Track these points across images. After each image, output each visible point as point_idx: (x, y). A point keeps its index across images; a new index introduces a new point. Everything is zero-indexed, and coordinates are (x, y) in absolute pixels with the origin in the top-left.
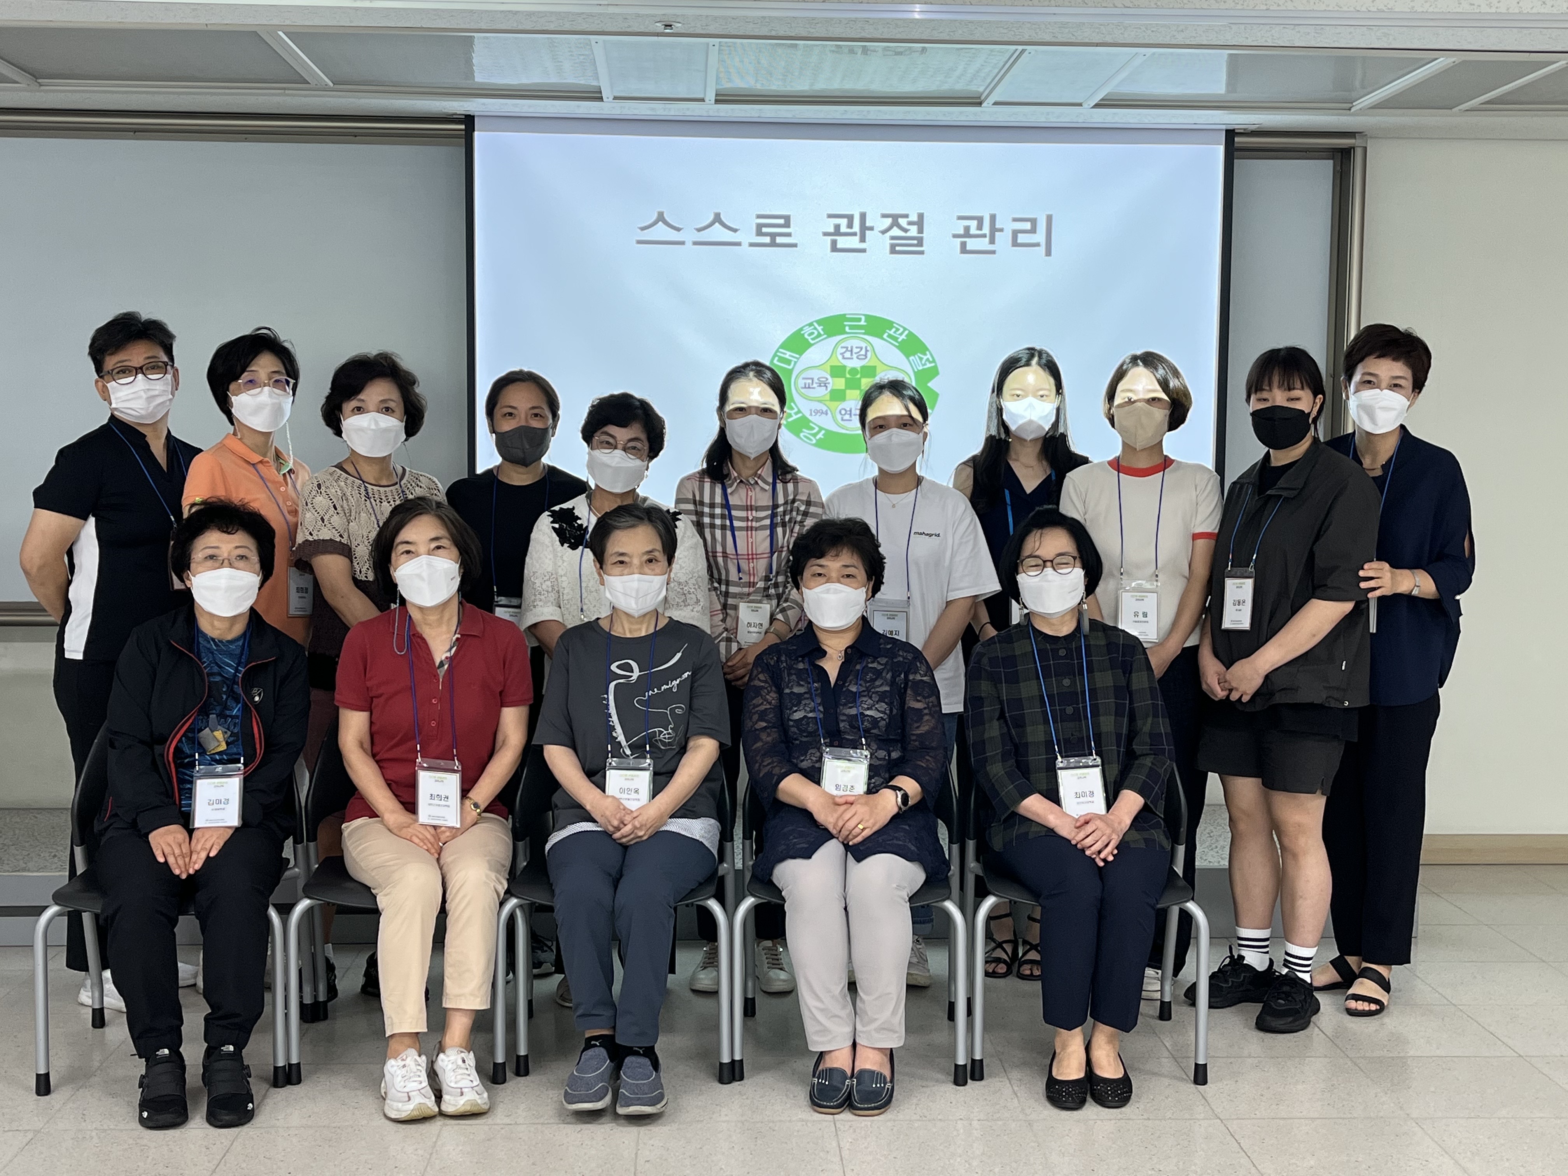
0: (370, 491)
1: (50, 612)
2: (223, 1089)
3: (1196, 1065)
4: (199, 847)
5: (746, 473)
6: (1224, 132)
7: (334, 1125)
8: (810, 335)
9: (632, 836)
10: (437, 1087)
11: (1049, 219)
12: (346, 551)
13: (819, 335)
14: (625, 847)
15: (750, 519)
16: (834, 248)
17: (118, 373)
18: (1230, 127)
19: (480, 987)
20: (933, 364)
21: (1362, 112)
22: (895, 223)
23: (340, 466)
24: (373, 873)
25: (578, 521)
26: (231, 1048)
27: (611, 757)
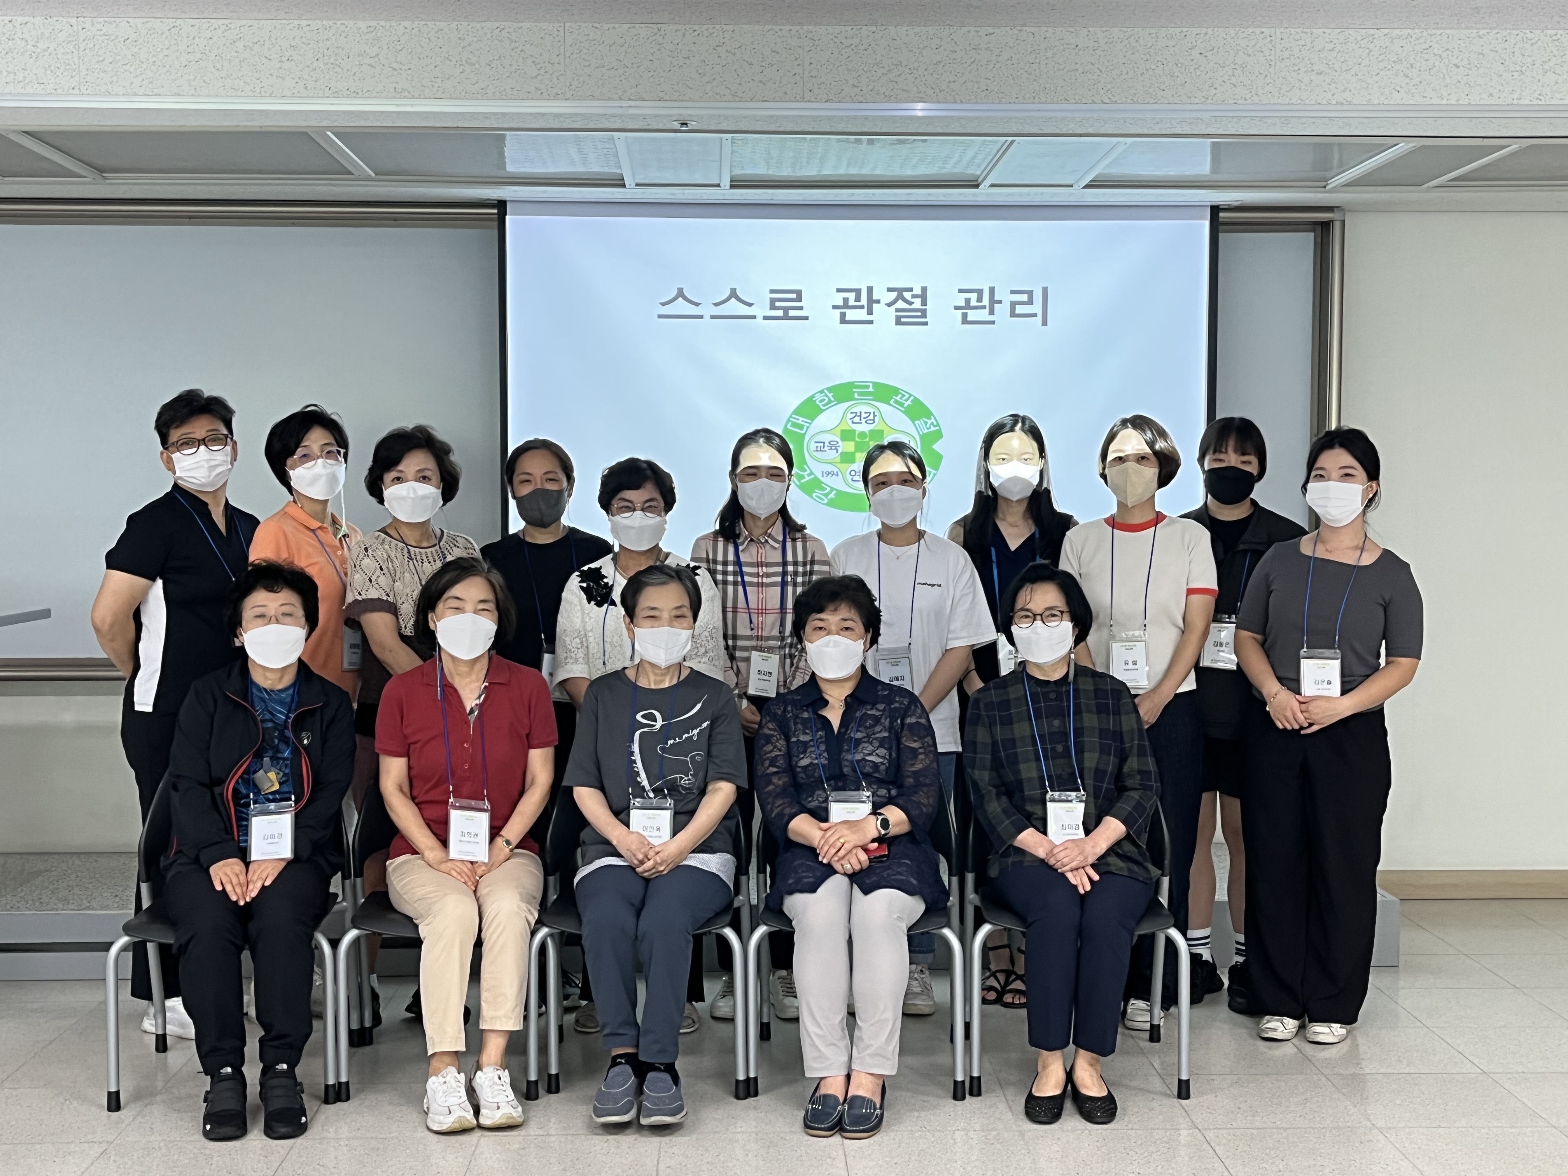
0: (412, 553)
1: (119, 666)
2: (278, 1104)
3: (1180, 1081)
4: (255, 878)
5: (757, 532)
6: (1209, 210)
7: (382, 1136)
8: (821, 401)
9: (654, 871)
10: (475, 1103)
11: (1045, 291)
12: (392, 609)
13: (830, 401)
14: (647, 881)
15: (761, 574)
16: (843, 320)
17: (182, 444)
18: (1214, 204)
19: (513, 1011)
20: (937, 428)
21: (1334, 190)
22: (900, 297)
23: (383, 531)
24: (416, 905)
25: (605, 580)
26: (285, 1066)
27: (634, 797)
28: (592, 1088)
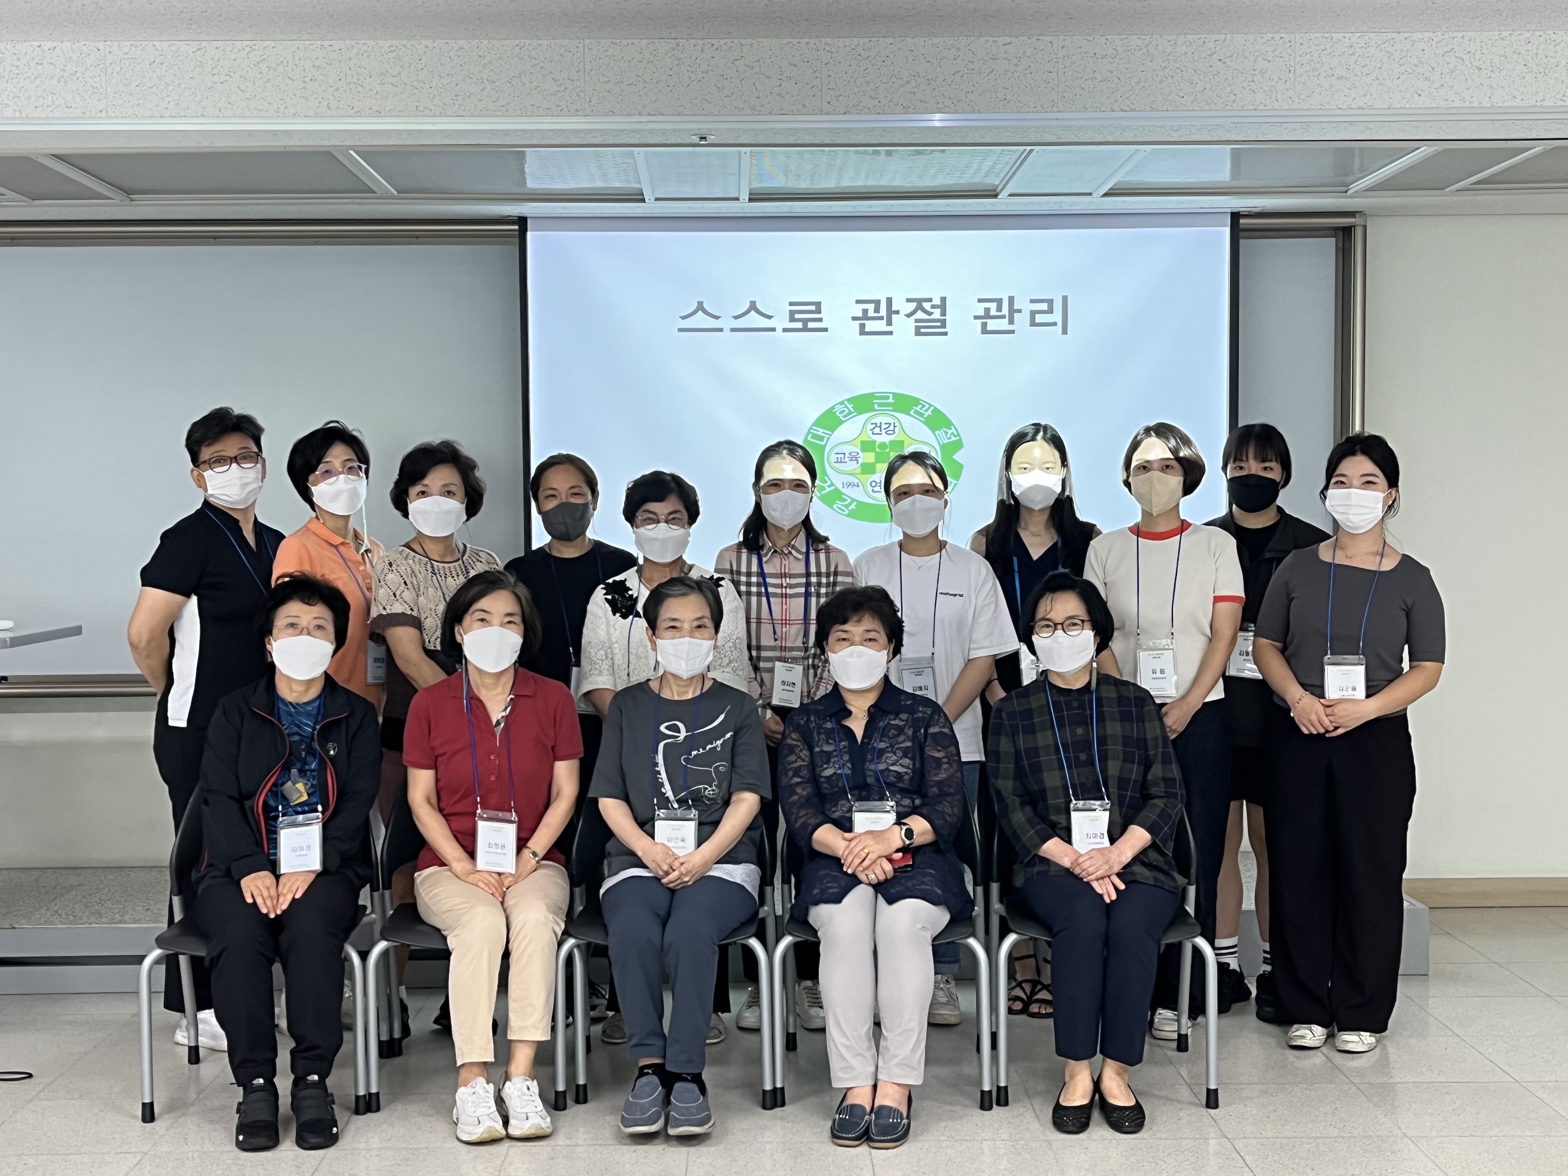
0: (435, 567)
1: (152, 682)
2: (309, 1115)
3: (1208, 1090)
4: (286, 891)
5: (781, 543)
6: (1229, 216)
7: (412, 1146)
8: (841, 413)
9: (679, 881)
10: (504, 1113)
11: (1065, 299)
12: (416, 623)
13: (850, 413)
14: (673, 891)
15: (785, 585)
16: (863, 331)
17: (214, 462)
18: (1235, 210)
19: (541, 1021)
20: (958, 438)
21: (1356, 194)
22: (920, 307)
23: (407, 546)
24: (444, 916)
25: (630, 593)
26: (316, 1077)
27: (659, 809)
28: (620, 1099)
